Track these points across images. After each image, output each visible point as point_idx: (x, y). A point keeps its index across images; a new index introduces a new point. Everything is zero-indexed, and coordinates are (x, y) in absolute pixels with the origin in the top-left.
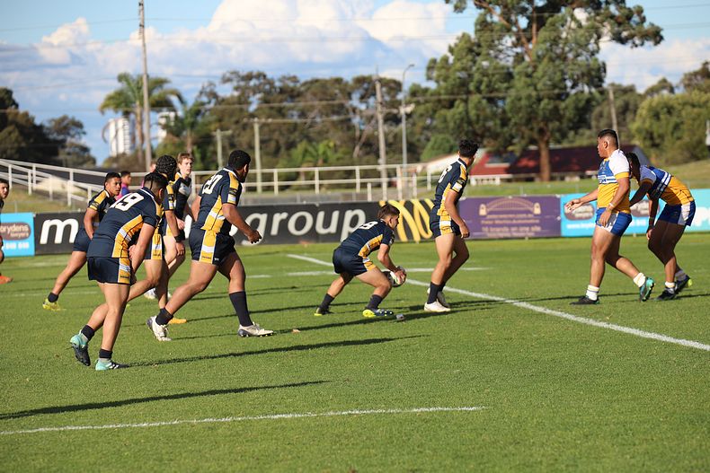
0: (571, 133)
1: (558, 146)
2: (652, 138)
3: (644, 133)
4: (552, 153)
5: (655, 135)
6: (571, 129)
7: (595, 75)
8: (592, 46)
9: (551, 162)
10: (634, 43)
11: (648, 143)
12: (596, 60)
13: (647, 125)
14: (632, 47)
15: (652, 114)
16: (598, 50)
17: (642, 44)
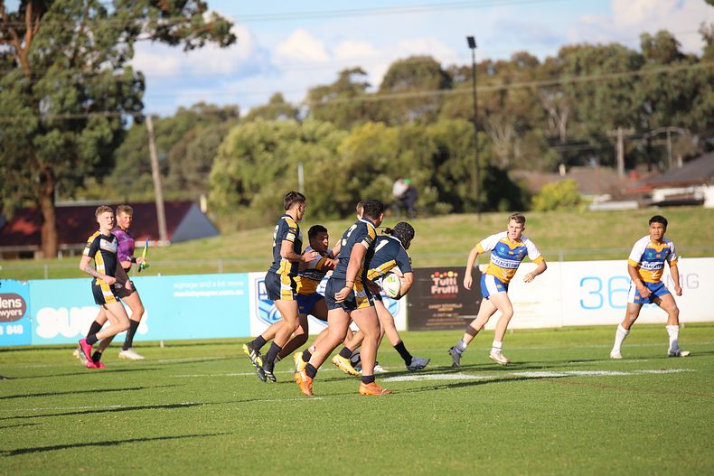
0: (90, 181)
1: (69, 203)
2: (240, 189)
3: (227, 183)
4: (59, 212)
5: (246, 185)
6: (91, 174)
7: (128, 93)
8: (121, 47)
9: (57, 227)
10: (188, 43)
11: (235, 197)
12: (130, 68)
13: (232, 170)
14: (185, 50)
15: (241, 151)
16: (131, 54)
17: (202, 45)
